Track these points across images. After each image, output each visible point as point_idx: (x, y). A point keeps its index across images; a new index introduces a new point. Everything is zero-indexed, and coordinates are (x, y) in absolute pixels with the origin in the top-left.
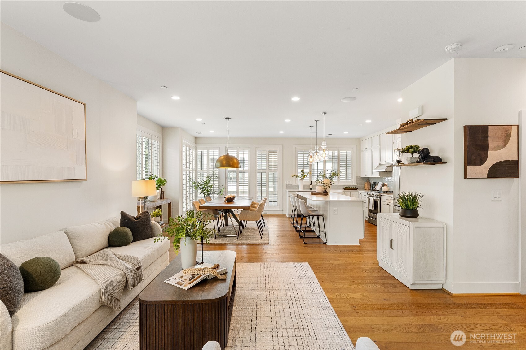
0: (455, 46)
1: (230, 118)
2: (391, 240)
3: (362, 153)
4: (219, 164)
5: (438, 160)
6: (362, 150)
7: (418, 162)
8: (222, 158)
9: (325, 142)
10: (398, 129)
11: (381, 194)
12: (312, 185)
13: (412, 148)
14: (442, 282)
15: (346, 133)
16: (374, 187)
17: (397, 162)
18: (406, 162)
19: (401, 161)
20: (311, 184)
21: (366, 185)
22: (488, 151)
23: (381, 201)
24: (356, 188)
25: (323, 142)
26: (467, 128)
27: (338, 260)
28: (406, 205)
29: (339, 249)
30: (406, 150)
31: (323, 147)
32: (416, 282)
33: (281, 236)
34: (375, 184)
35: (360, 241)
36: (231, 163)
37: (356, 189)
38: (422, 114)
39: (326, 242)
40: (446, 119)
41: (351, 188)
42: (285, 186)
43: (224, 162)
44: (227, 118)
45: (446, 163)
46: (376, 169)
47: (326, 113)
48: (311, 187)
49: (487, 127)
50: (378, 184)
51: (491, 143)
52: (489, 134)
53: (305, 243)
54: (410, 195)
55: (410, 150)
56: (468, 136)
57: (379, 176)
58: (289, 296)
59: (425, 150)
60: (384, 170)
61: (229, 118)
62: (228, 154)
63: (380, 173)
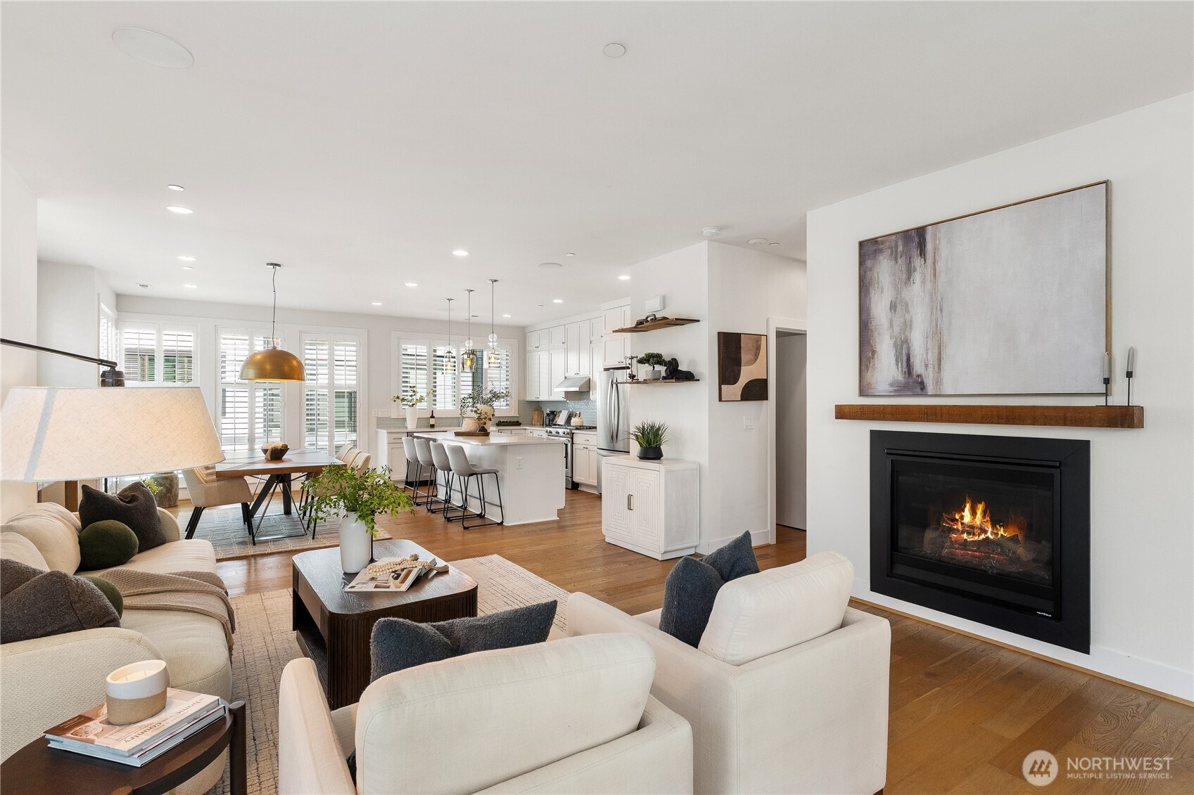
0: (714, 231)
1: (279, 265)
2: (630, 497)
3: (528, 355)
4: (251, 372)
5: (689, 377)
6: (528, 349)
7: (664, 378)
8: (259, 357)
9: (495, 336)
10: (634, 327)
11: (573, 431)
12: (434, 417)
13: (654, 357)
14: (695, 544)
15: (506, 316)
16: (553, 420)
17: (629, 377)
18: (641, 377)
19: (634, 376)
20: (432, 417)
21: (536, 417)
22: (741, 366)
23: (573, 443)
24: (518, 422)
25: (491, 336)
26: (722, 336)
27: (542, 544)
28: (647, 442)
29: (534, 528)
30: (645, 360)
31: (491, 344)
32: (669, 549)
33: (406, 523)
34: (553, 414)
35: (560, 512)
36: (286, 368)
37: (518, 424)
38: (664, 308)
39: (502, 522)
40: (698, 321)
41: (510, 422)
42: (374, 422)
43: (268, 367)
44: (272, 264)
45: (699, 380)
46: (559, 386)
47: (495, 281)
48: (432, 421)
49: (739, 335)
50: (561, 414)
51: (745, 357)
52: (742, 345)
53: (465, 528)
54: (652, 427)
55: (651, 360)
56: (722, 346)
57: (564, 400)
58: (505, 599)
59: (674, 362)
60: (577, 389)
61: (276, 265)
62: (275, 348)
63: (567, 393)
